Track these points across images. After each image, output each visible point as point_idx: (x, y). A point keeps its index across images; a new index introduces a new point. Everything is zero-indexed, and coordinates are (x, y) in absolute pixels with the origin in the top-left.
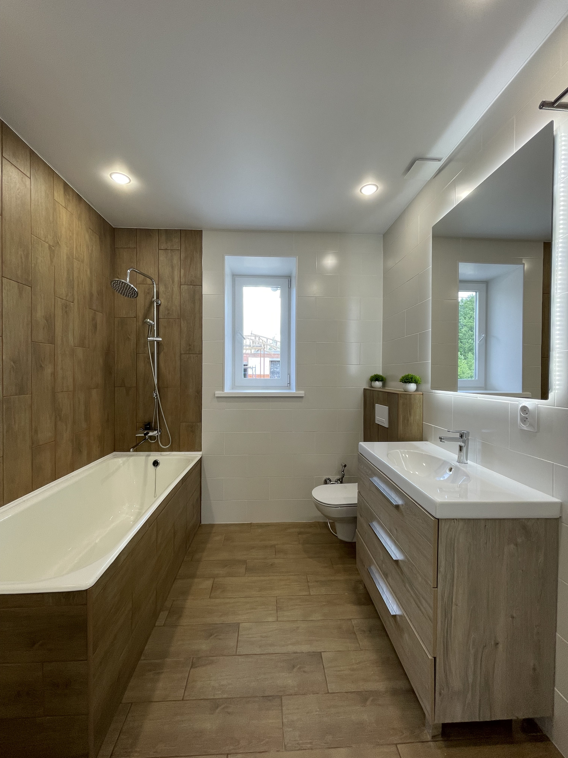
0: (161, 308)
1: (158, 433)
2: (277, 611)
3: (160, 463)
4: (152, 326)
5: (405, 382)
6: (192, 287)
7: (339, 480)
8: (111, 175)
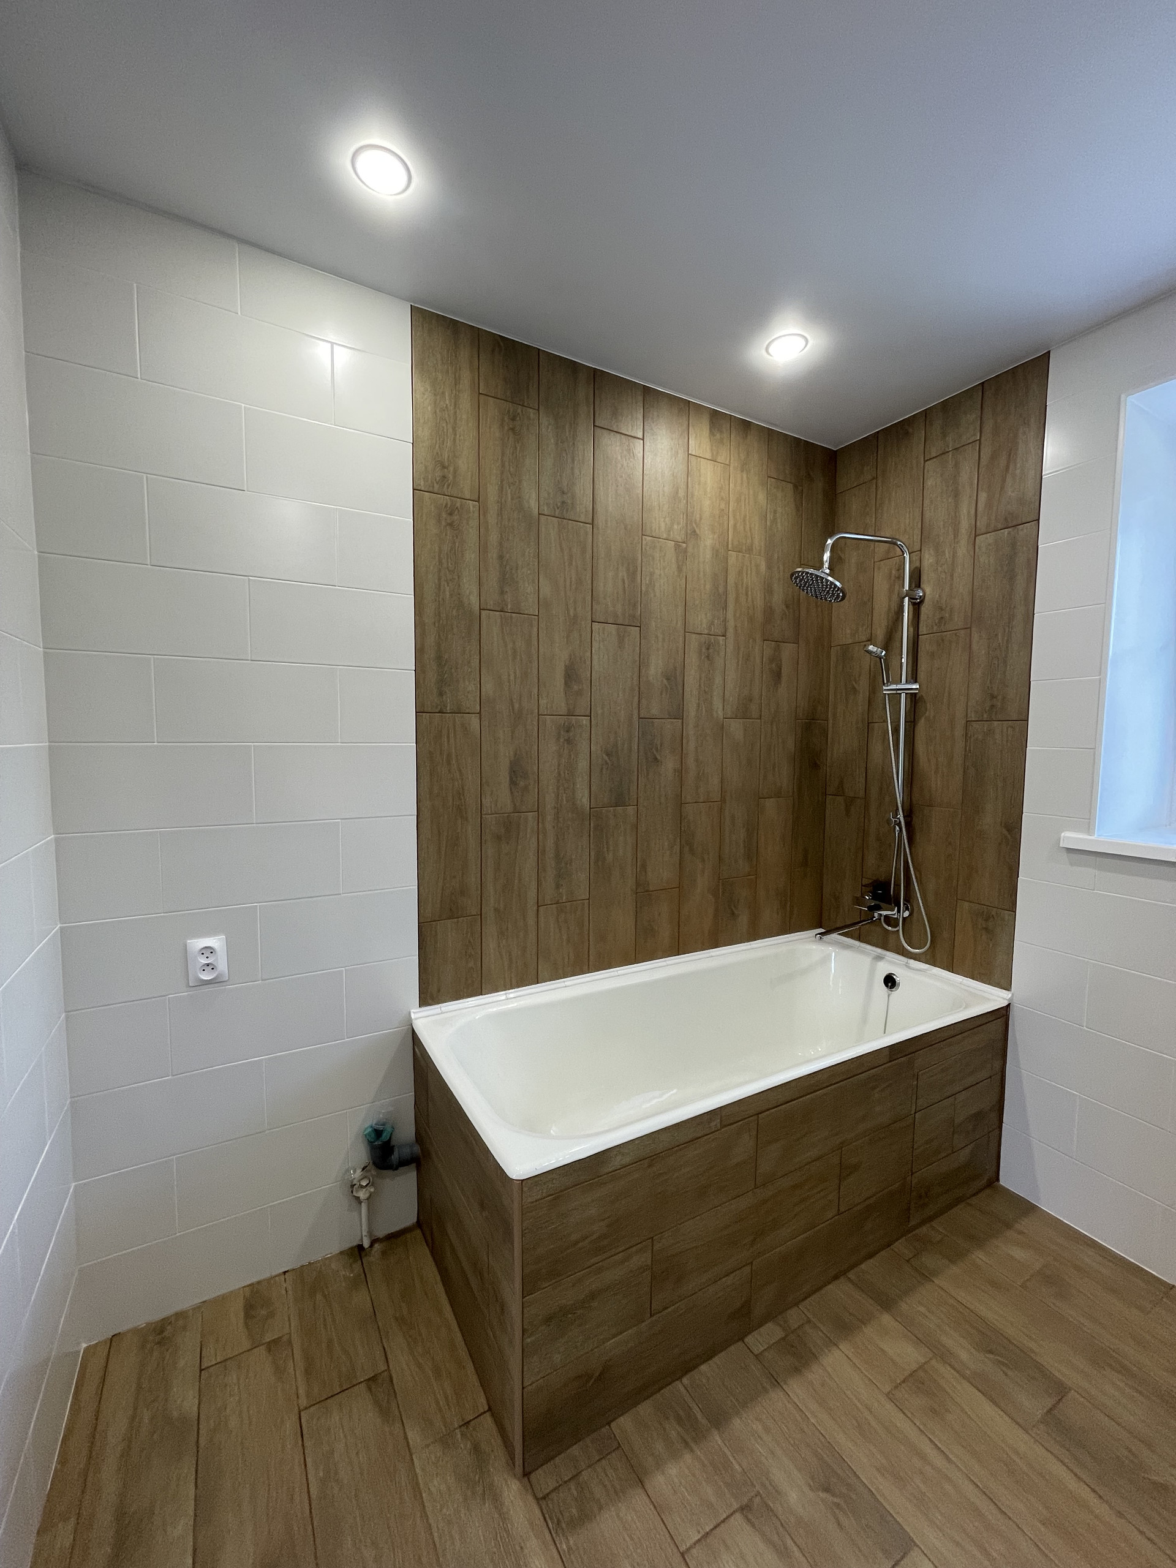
0: (923, 610)
1: (899, 912)
3: (899, 980)
4: (881, 658)
6: (1009, 532)
8: (767, 350)
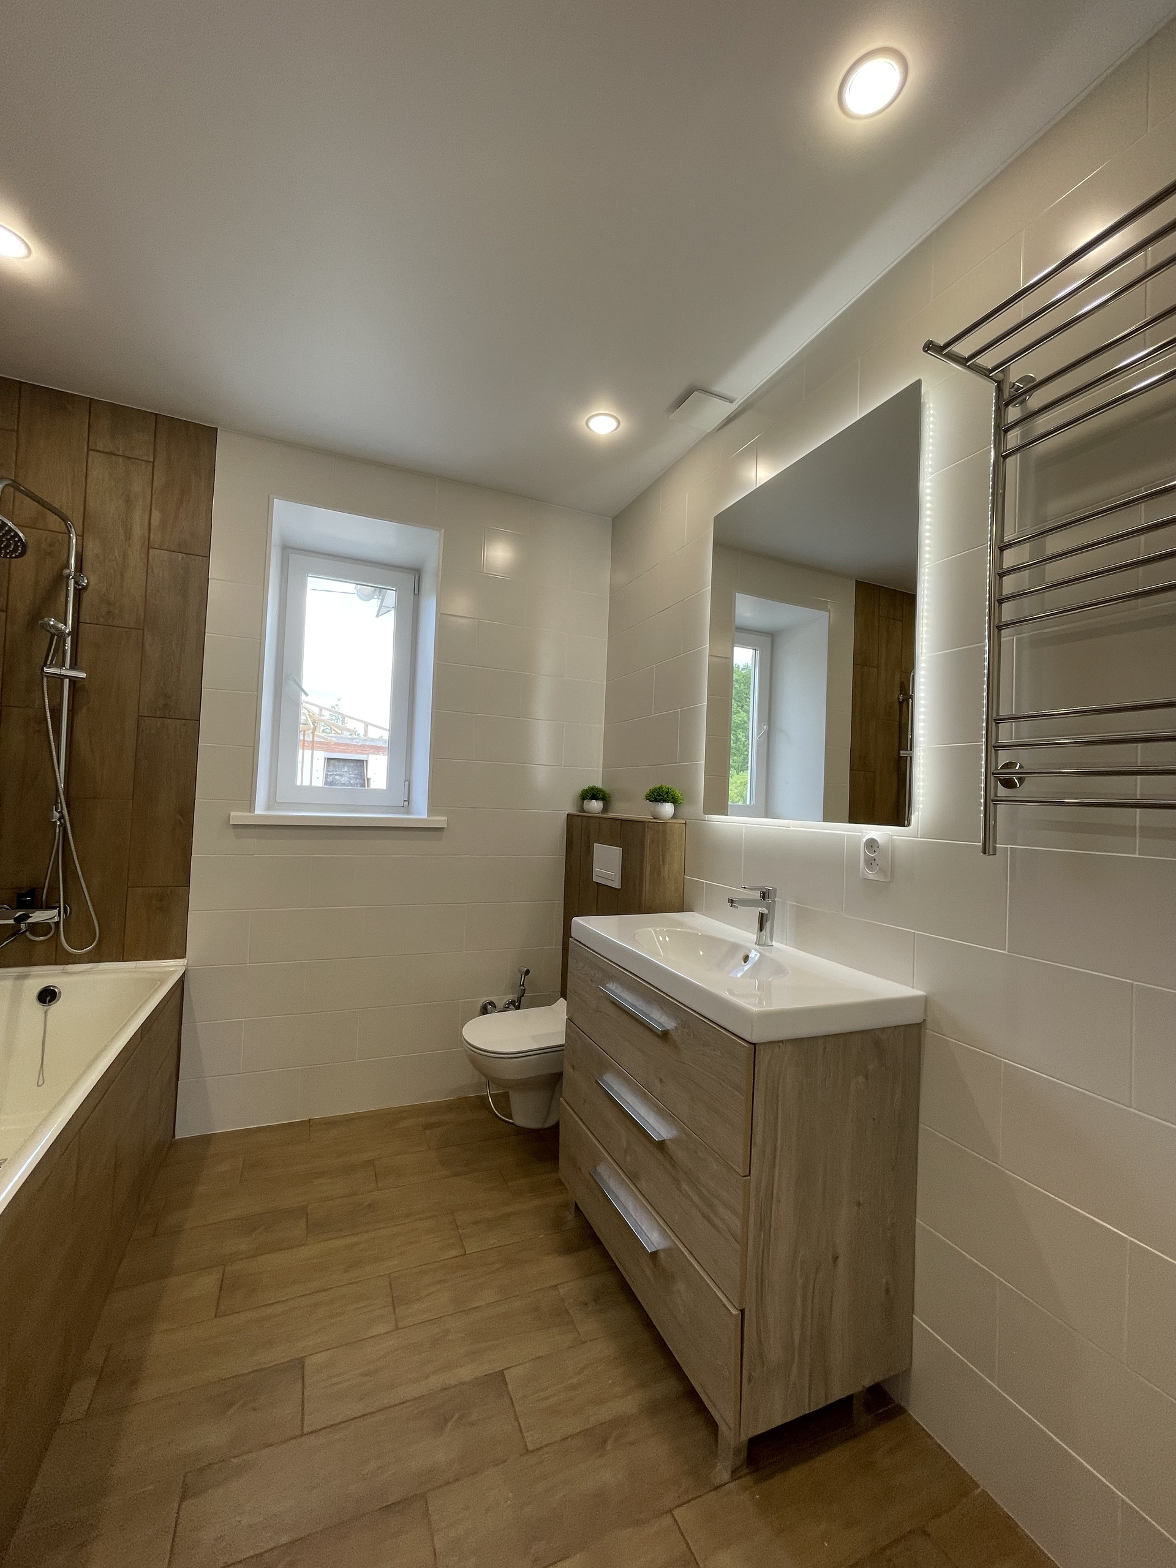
0: (87, 597)
1: (59, 915)
2: (394, 1309)
3: (60, 992)
4: (62, 636)
5: (657, 801)
6: (183, 558)
7: (512, 1003)
